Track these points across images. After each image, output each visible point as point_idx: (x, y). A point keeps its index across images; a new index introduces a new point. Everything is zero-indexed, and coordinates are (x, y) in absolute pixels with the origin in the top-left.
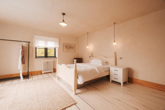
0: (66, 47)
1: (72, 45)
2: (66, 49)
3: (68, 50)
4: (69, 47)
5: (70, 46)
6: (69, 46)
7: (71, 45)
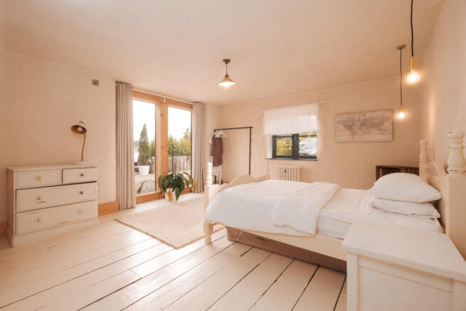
0: (345, 126)
1: (375, 115)
2: (348, 132)
3: (353, 135)
4: (358, 124)
5: (366, 120)
6: (362, 118)
7: (368, 116)
